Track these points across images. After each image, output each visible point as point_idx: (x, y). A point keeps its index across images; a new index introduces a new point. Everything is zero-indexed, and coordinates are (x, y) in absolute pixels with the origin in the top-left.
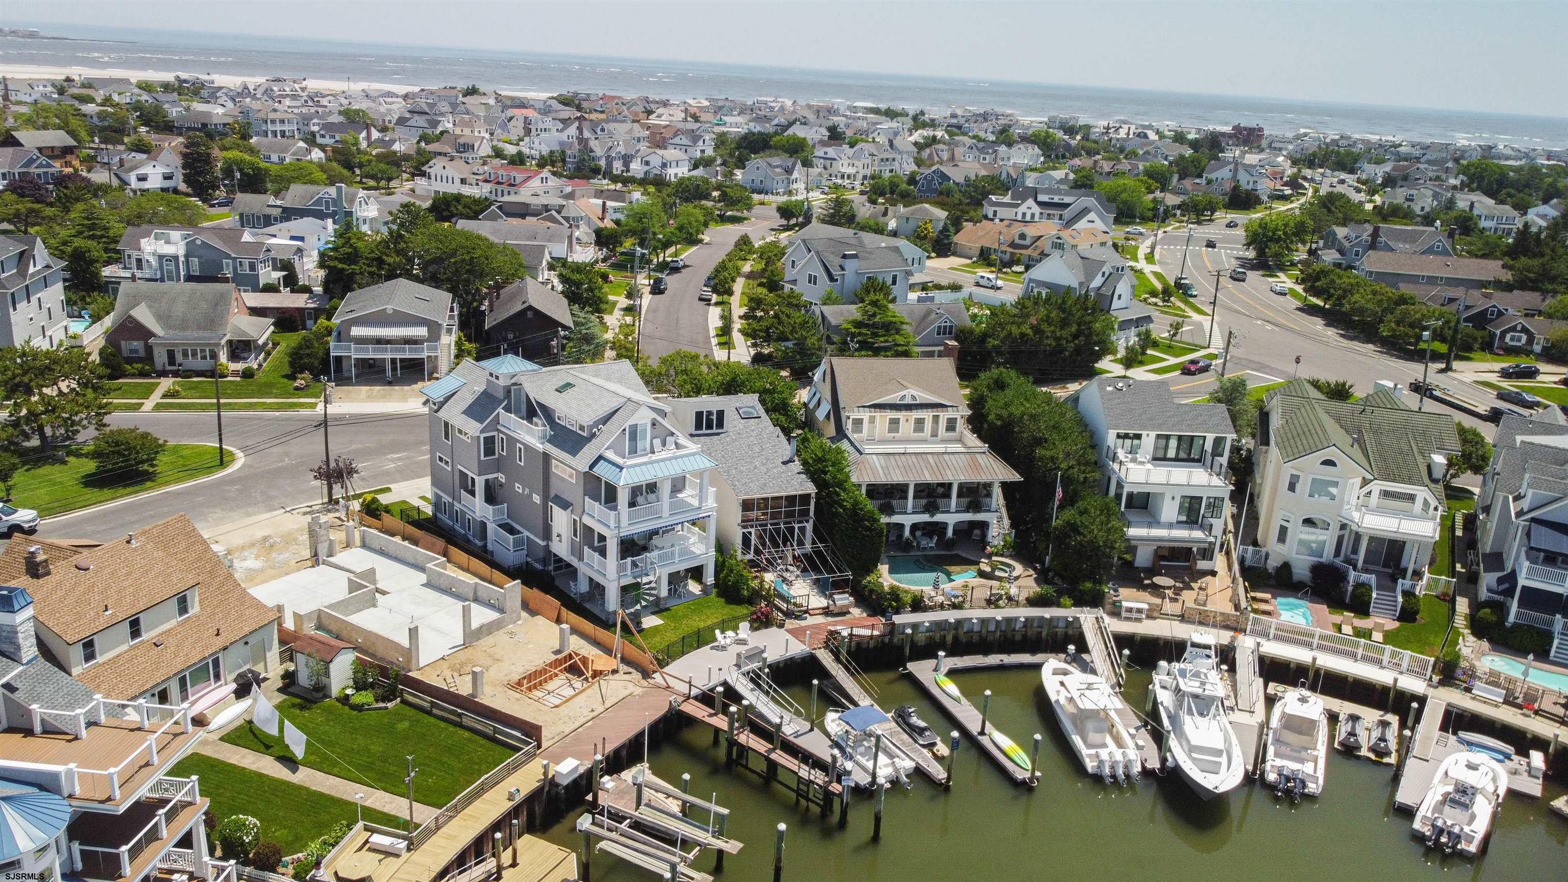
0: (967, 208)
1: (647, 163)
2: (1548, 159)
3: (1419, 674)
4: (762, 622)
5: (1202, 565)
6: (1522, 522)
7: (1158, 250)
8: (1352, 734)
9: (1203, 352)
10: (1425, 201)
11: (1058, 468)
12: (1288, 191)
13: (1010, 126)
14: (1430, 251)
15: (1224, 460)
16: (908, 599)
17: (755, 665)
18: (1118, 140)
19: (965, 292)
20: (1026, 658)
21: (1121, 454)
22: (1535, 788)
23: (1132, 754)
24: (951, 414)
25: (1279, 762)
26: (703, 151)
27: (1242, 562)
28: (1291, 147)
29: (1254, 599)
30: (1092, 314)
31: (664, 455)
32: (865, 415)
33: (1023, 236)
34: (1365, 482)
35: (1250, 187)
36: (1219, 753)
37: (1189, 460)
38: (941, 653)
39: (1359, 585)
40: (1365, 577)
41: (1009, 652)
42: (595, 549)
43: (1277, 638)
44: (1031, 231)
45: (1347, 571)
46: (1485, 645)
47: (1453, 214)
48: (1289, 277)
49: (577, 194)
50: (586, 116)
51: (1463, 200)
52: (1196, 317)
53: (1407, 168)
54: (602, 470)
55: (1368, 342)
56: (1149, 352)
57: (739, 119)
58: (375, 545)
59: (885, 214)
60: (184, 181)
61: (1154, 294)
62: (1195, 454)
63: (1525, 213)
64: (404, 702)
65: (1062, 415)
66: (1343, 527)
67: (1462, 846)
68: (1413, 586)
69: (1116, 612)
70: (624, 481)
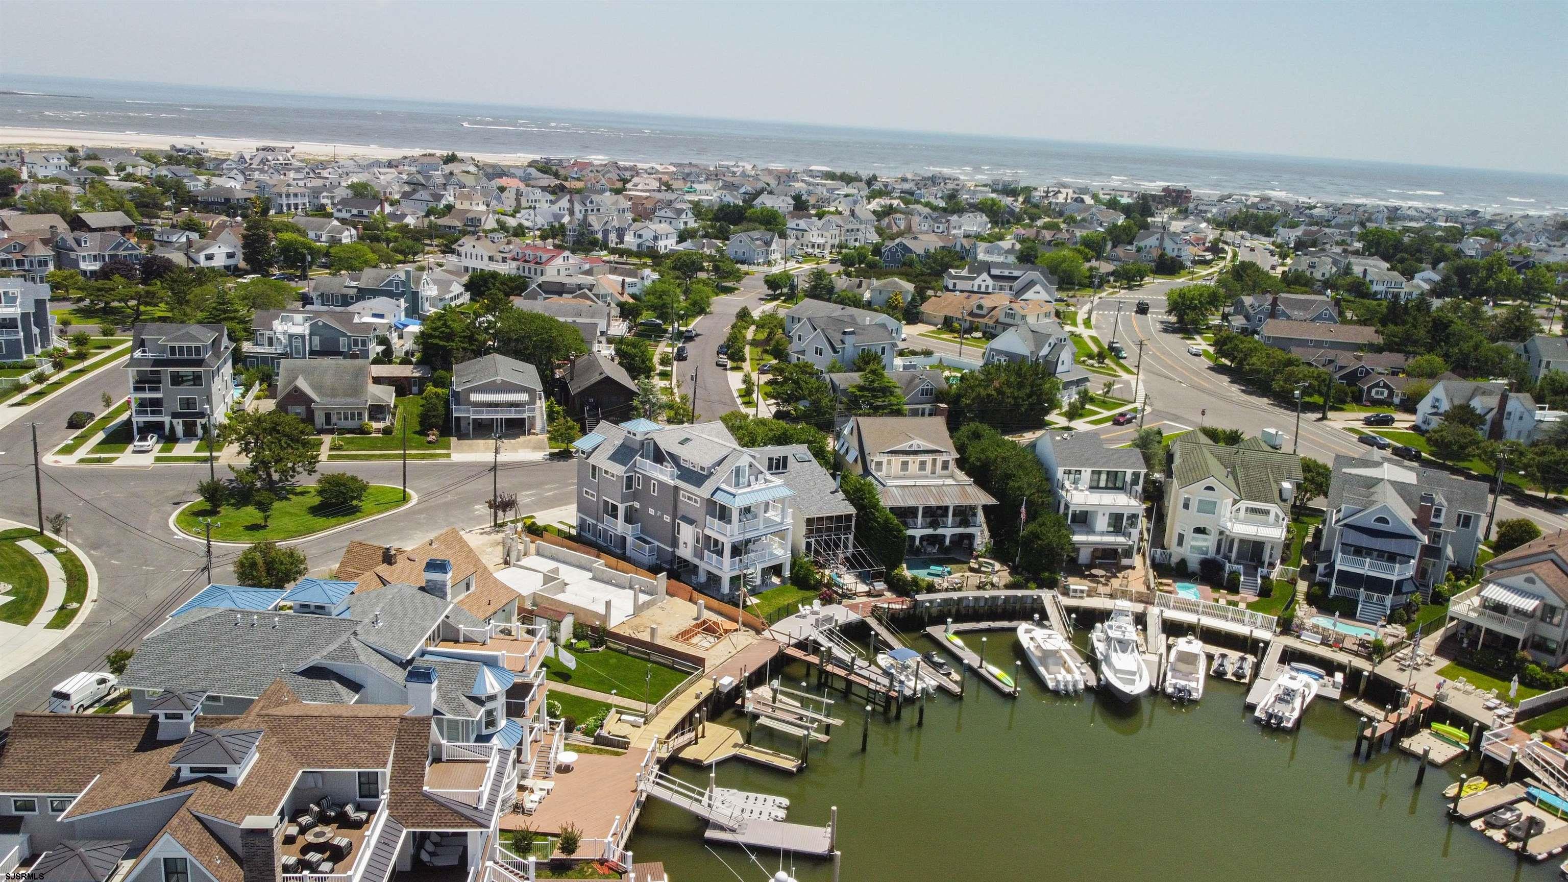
0: (928, 278)
1: (640, 236)
2: (1446, 221)
3: (1268, 628)
4: (827, 600)
5: (1125, 562)
6: (1338, 527)
7: (1094, 315)
8: (1221, 665)
9: (1130, 406)
10: (1325, 268)
11: (1024, 495)
12: (1209, 256)
13: (957, 191)
14: (1319, 318)
15: (1139, 488)
16: (924, 585)
17: (827, 627)
18: (1057, 204)
19: (936, 355)
20: (1005, 624)
21: (1067, 484)
22: (1336, 694)
23: (1078, 676)
24: (945, 457)
25: (1174, 681)
26: (686, 223)
27: (1153, 560)
28: (1214, 210)
29: (1161, 584)
30: (1042, 378)
31: (757, 487)
32: (884, 459)
33: (980, 307)
34: (1235, 502)
35: (1174, 254)
36: (1134, 673)
37: (1115, 488)
38: (949, 620)
39: (1231, 573)
40: (1236, 567)
41: (994, 620)
42: (713, 552)
43: (1175, 608)
44: (987, 302)
45: (1224, 565)
46: (1314, 610)
47: (1349, 279)
48: (1205, 339)
49: (595, 269)
50: (567, 184)
51: (1357, 265)
52: (1125, 376)
53: (1315, 233)
54: (720, 498)
55: (1263, 396)
56: (1087, 406)
57: (708, 186)
58: (547, 553)
59: (860, 286)
60: (244, 260)
61: (1091, 357)
62: (1119, 484)
63: (1412, 278)
64: (608, 648)
65: (1025, 457)
66: (1221, 533)
67: (1284, 724)
68: (1269, 573)
69: (1066, 592)
70: (735, 505)
